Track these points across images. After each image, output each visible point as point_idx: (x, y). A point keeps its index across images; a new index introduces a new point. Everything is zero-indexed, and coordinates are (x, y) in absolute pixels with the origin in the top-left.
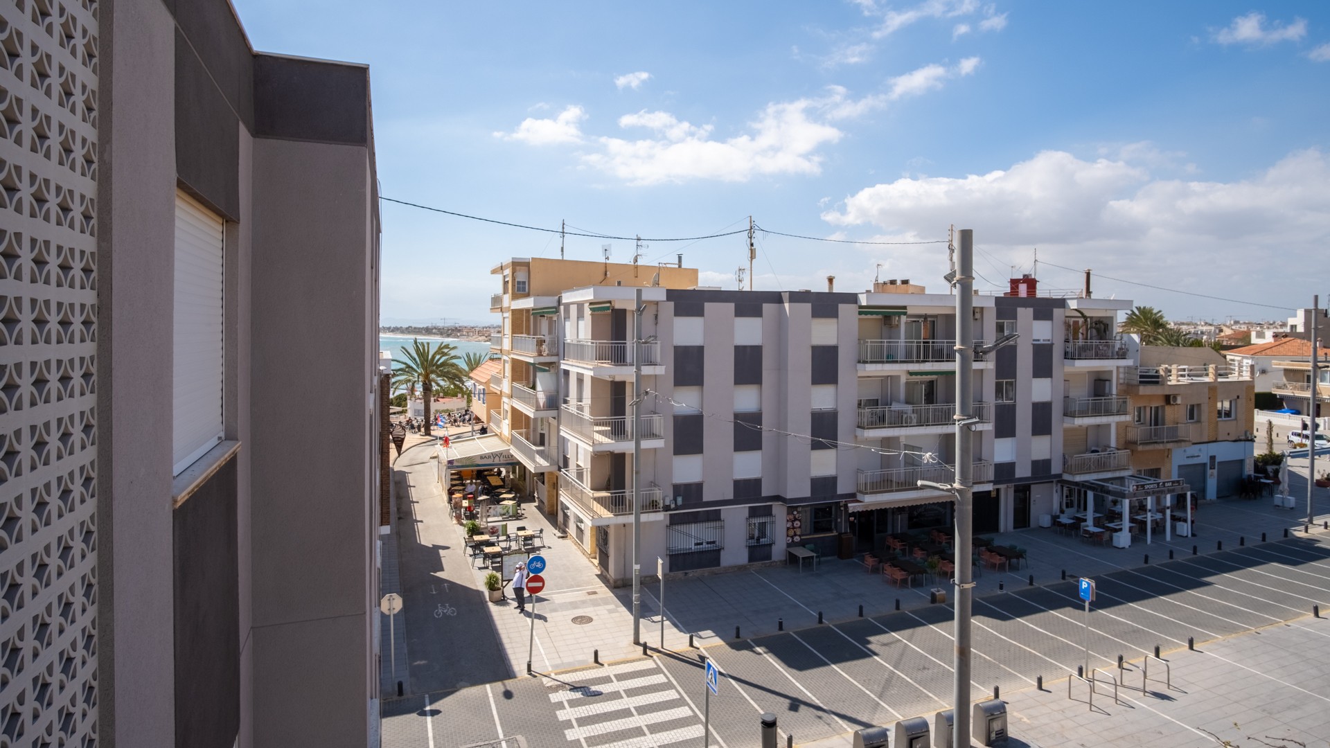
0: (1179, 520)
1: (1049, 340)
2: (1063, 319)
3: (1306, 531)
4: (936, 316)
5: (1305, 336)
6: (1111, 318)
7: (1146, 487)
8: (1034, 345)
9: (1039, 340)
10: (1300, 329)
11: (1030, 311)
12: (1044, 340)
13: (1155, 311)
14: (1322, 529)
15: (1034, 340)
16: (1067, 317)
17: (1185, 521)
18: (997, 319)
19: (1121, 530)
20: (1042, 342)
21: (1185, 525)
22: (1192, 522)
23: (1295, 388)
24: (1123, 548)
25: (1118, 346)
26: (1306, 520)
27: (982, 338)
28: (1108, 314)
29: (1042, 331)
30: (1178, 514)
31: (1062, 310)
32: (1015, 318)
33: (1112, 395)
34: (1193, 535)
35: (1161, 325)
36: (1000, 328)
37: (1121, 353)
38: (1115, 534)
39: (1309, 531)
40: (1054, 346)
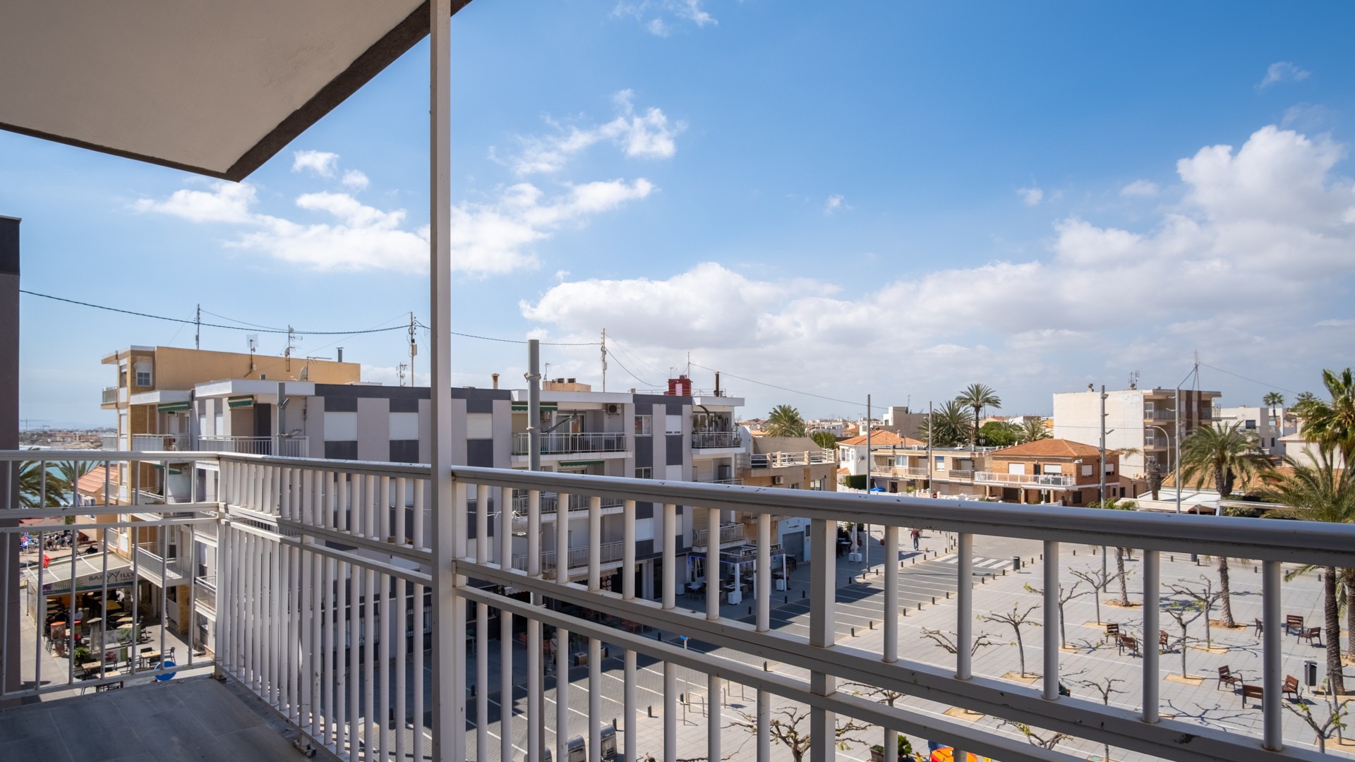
0: (779, 578)
1: (679, 432)
2: (690, 413)
3: (864, 578)
4: (585, 412)
5: (892, 430)
6: (730, 413)
7: (752, 552)
8: (667, 436)
9: (671, 432)
10: (891, 423)
11: (663, 407)
12: (675, 432)
13: (792, 409)
14: (875, 575)
15: (667, 432)
16: (694, 412)
17: (783, 578)
18: (636, 414)
19: (734, 590)
20: (673, 434)
21: (782, 581)
22: (787, 578)
23: (881, 471)
24: (736, 604)
25: (734, 436)
26: (866, 570)
27: (623, 431)
28: (727, 410)
29: (675, 424)
30: (779, 573)
31: (689, 406)
32: (651, 413)
33: (731, 478)
34: (788, 589)
35: (796, 421)
36: (638, 422)
37: (736, 442)
38: (729, 593)
39: (866, 577)
40: (684, 437)
